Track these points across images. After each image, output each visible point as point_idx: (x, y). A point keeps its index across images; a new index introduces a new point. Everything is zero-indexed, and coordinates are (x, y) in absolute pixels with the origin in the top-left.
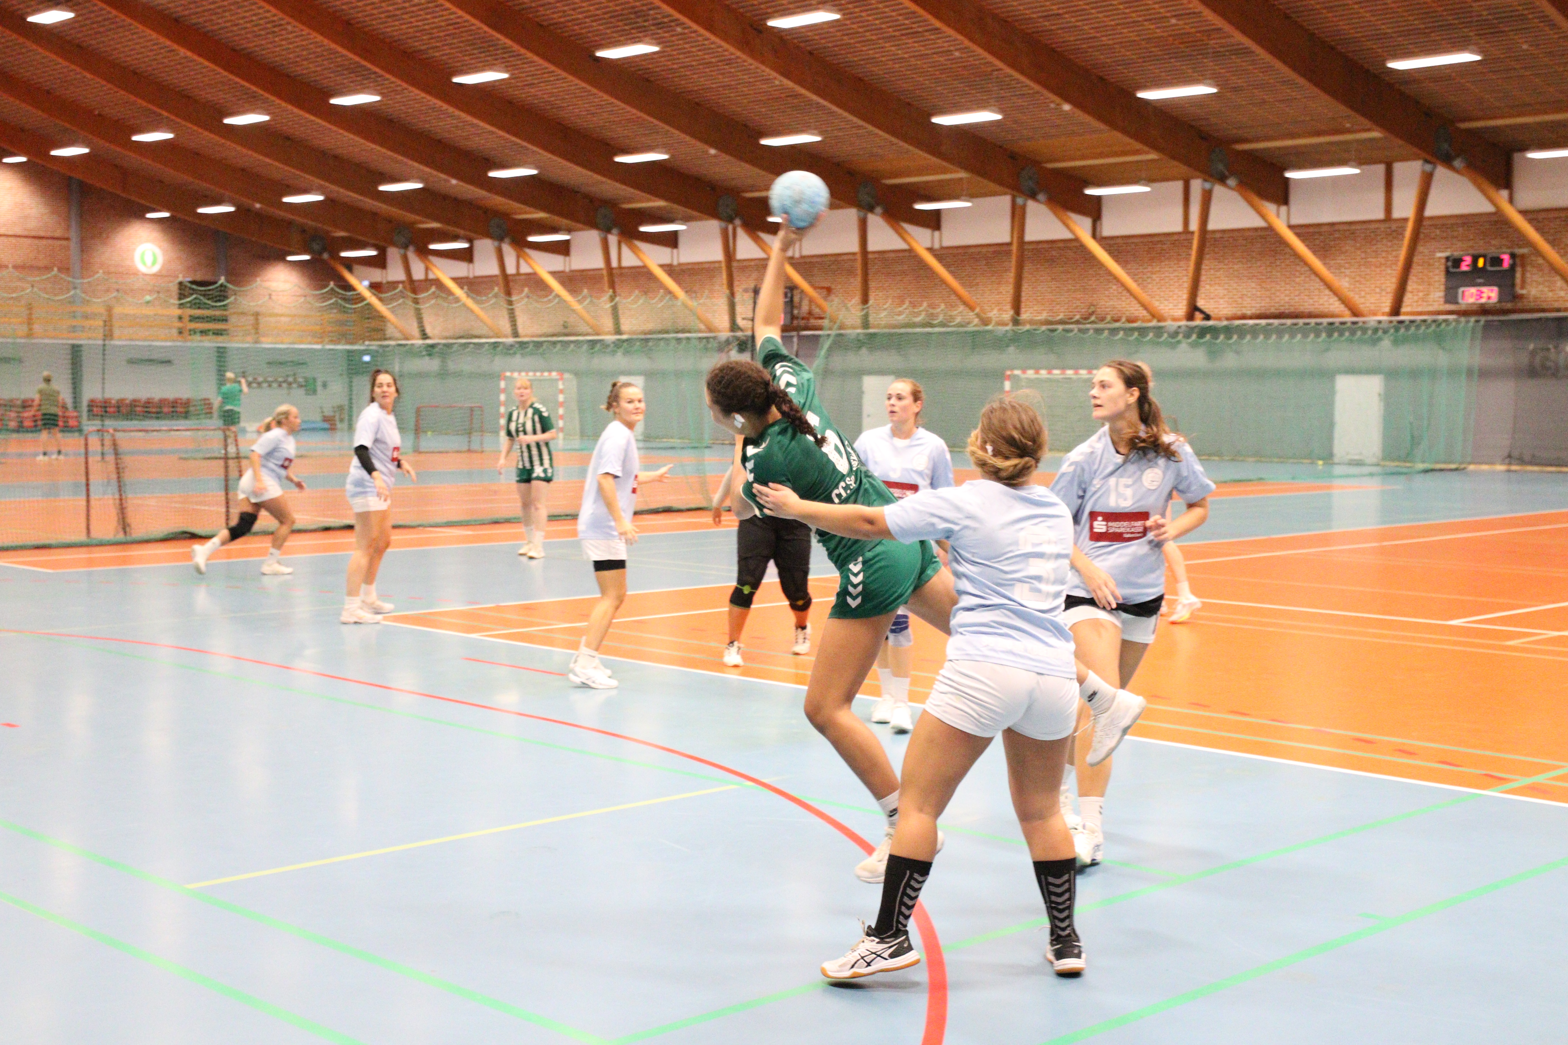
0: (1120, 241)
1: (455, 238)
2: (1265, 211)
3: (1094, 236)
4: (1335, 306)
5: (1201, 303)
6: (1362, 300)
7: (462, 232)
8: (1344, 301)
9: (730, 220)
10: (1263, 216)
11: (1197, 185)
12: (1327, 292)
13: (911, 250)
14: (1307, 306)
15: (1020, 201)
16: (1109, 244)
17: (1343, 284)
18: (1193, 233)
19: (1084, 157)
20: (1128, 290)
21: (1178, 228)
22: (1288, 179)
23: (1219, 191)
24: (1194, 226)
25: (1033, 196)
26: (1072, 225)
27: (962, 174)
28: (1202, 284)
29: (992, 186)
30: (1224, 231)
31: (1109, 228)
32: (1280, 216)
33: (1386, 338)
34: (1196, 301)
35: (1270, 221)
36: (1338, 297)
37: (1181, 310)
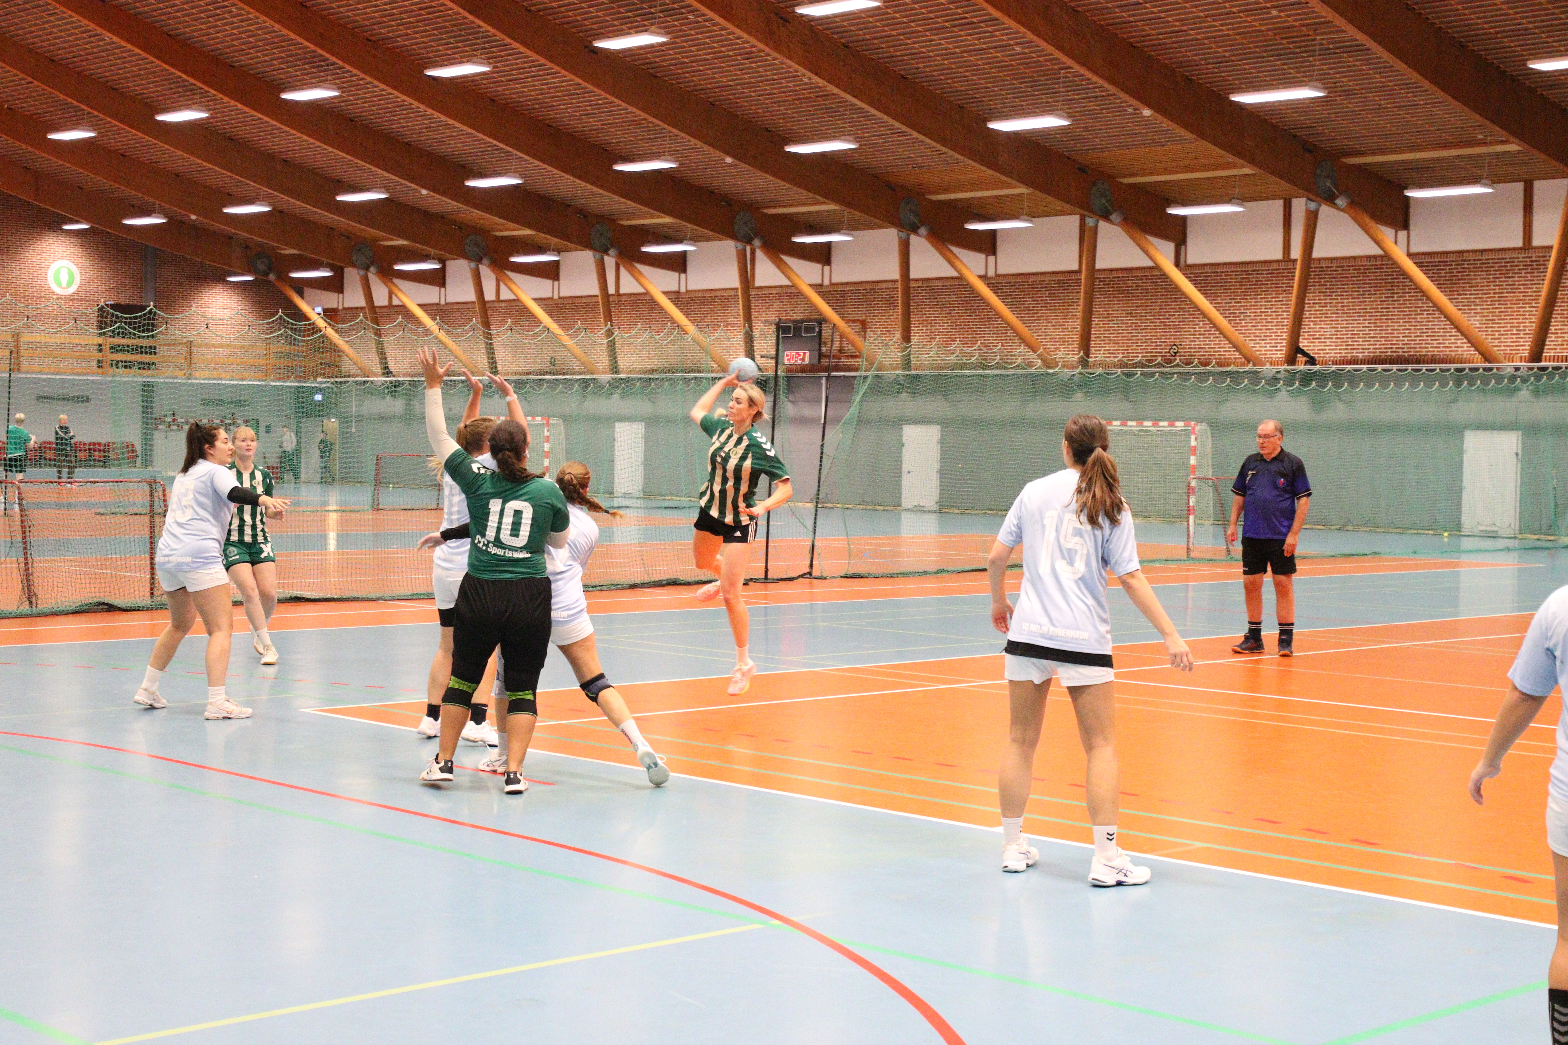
0: (1207, 270)
1: (424, 258)
2: (1380, 237)
3: (1177, 264)
4: (1464, 349)
5: (1303, 344)
6: (1496, 343)
7: (433, 252)
8: (1473, 343)
9: (749, 241)
10: (1378, 243)
11: (1300, 206)
12: (1454, 332)
13: (961, 278)
14: (1430, 349)
15: (1090, 222)
16: (1196, 273)
17: (1473, 323)
18: (1295, 261)
19: (1167, 171)
20: (1218, 328)
21: (1279, 256)
22: (1408, 198)
23: (1325, 211)
24: (1296, 253)
25: (1106, 216)
26: (1152, 251)
27: (1023, 190)
28: (1305, 321)
29: (1058, 204)
30: (1331, 259)
31: (1195, 254)
32: (1398, 243)
33: (1525, 388)
34: (1297, 342)
35: (1387, 248)
36: (1467, 338)
37: (1280, 352)
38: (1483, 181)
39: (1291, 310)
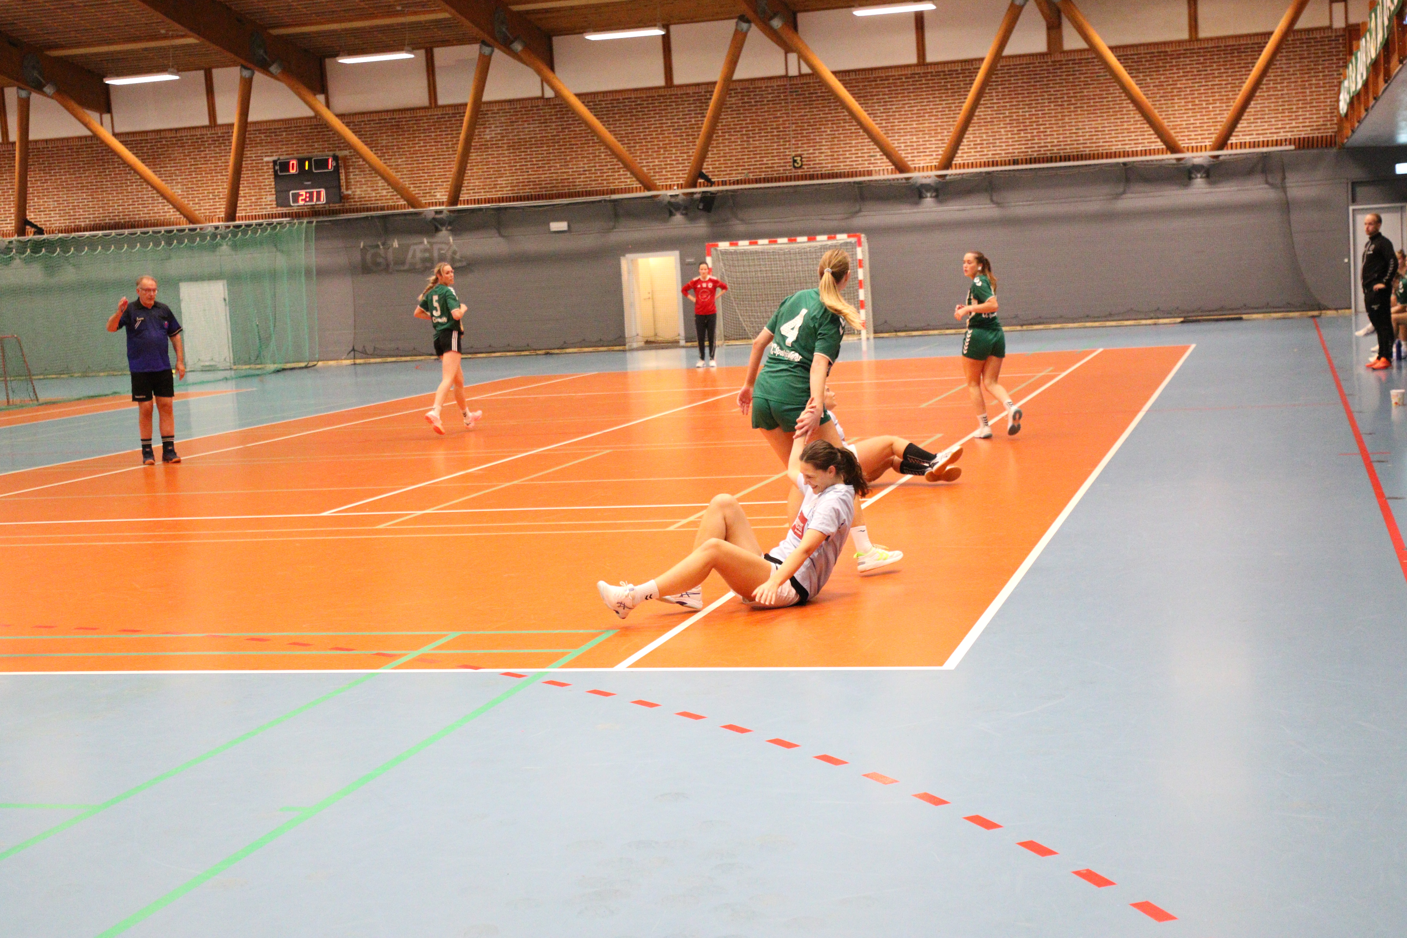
2: (87, 120)
4: (171, 214)
5: (30, 216)
6: (197, 207)
8: (178, 208)
10: (86, 125)
11: (12, 94)
12: (161, 200)
14: (143, 215)
17: (176, 191)
18: (14, 143)
22: (107, 86)
23: (35, 98)
24: (14, 136)
28: (30, 196)
30: (46, 141)
32: (104, 124)
33: (225, 244)
34: (25, 215)
35: (94, 129)
36: (173, 205)
37: (10, 225)
38: (170, 70)
39: (16, 187)
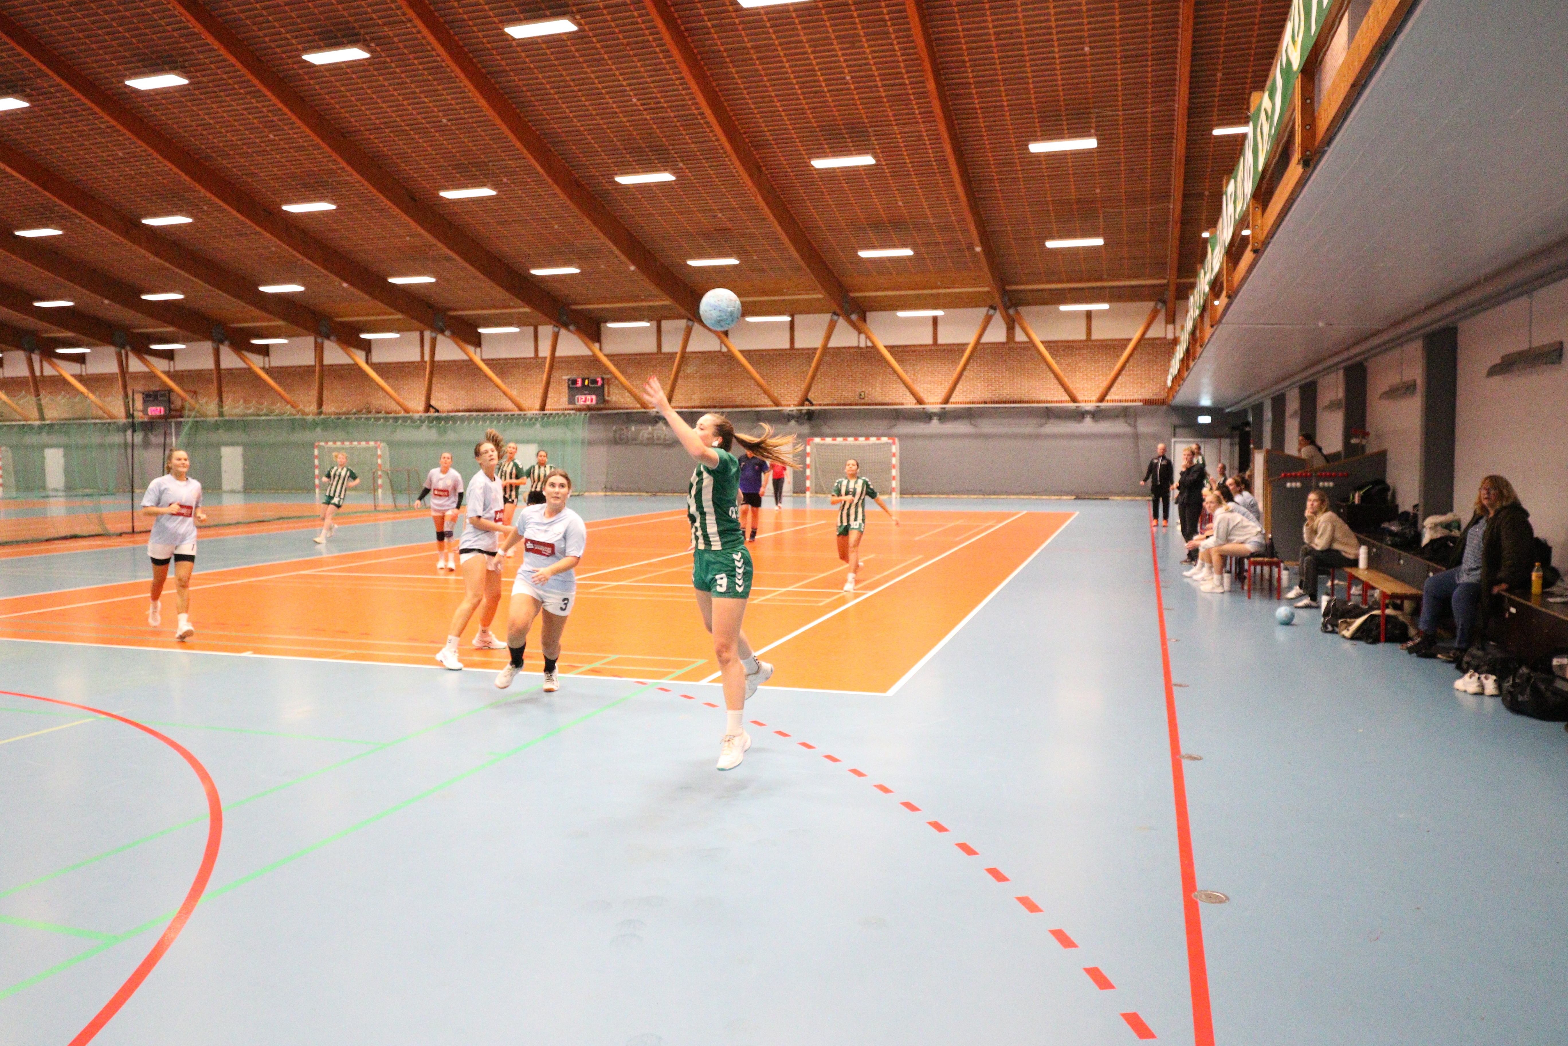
0: (383, 366)
2: (467, 351)
3: (367, 362)
4: (509, 405)
5: (433, 403)
6: (524, 402)
8: (515, 403)
9: (123, 347)
10: (467, 353)
11: (428, 335)
12: (504, 397)
13: (250, 369)
14: (494, 405)
15: (320, 340)
16: (377, 367)
17: (514, 393)
18: (426, 362)
19: (356, 315)
20: (389, 395)
21: (418, 358)
22: (480, 333)
23: (440, 338)
24: (427, 358)
25: (328, 337)
26: (354, 356)
27: (281, 323)
28: (433, 392)
29: (302, 331)
30: (445, 362)
31: (376, 358)
32: (476, 354)
33: (537, 424)
34: (430, 402)
35: (471, 357)
36: (511, 400)
37: (421, 406)
38: (514, 325)
39: (426, 386)
